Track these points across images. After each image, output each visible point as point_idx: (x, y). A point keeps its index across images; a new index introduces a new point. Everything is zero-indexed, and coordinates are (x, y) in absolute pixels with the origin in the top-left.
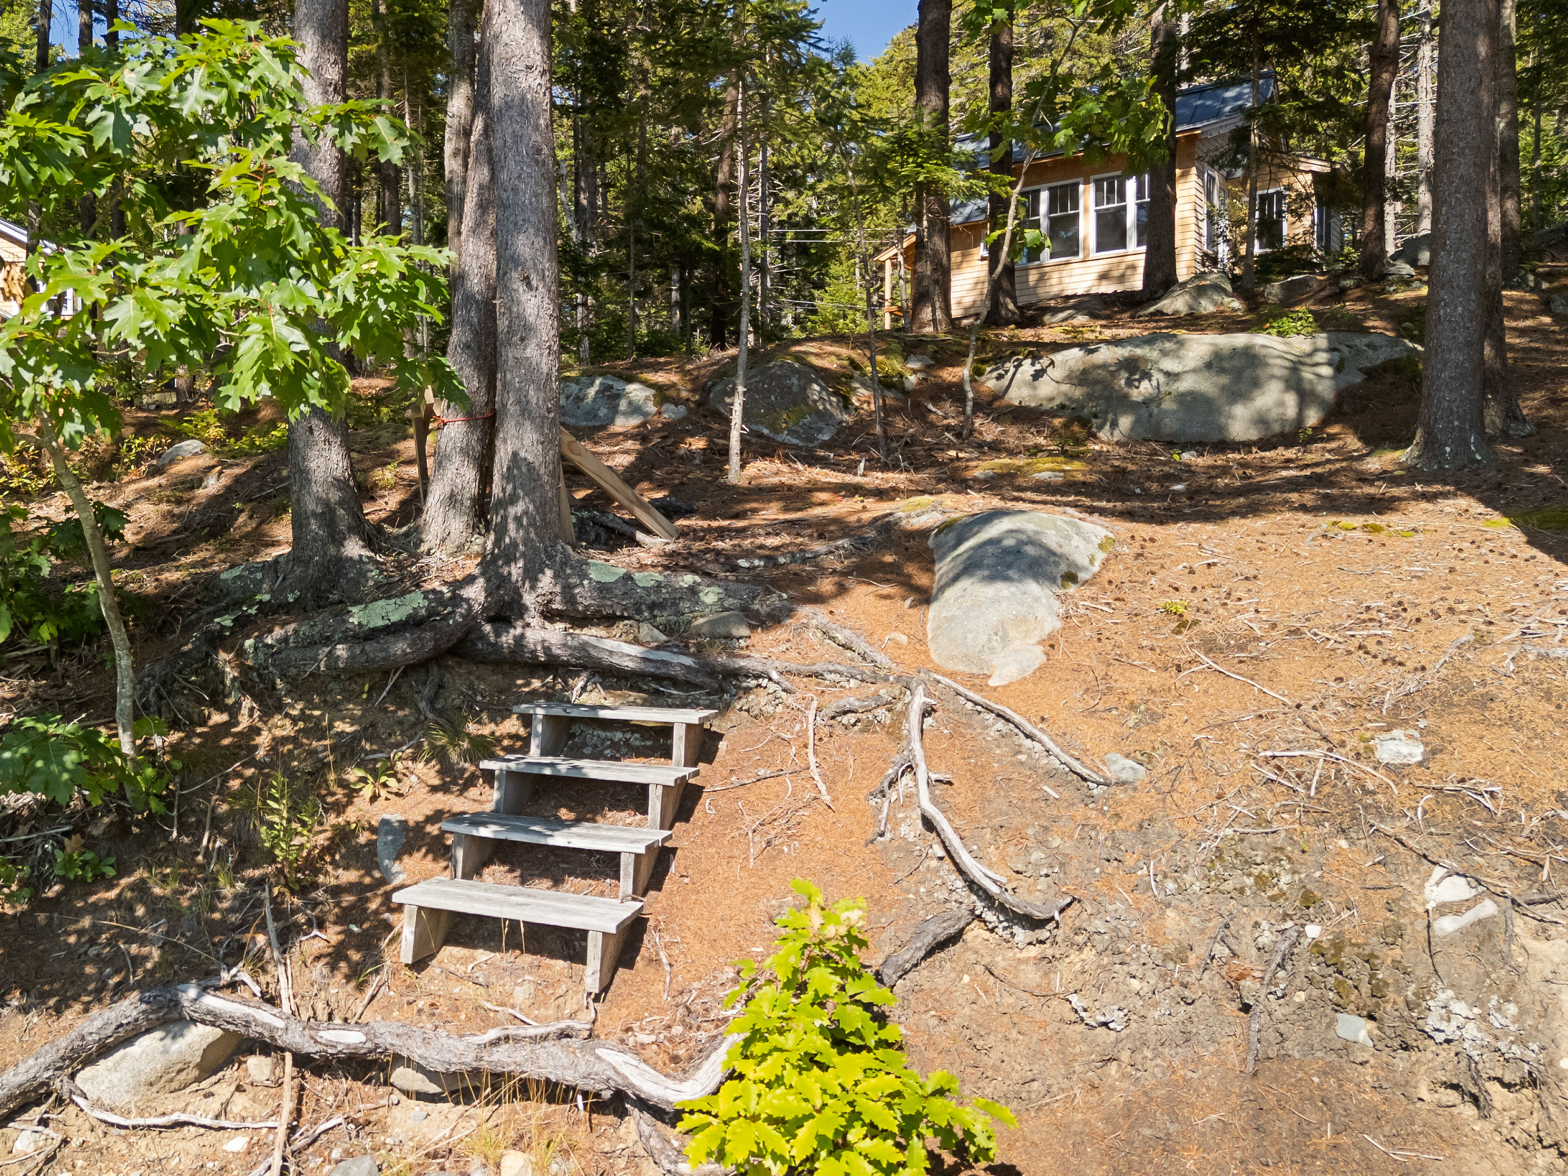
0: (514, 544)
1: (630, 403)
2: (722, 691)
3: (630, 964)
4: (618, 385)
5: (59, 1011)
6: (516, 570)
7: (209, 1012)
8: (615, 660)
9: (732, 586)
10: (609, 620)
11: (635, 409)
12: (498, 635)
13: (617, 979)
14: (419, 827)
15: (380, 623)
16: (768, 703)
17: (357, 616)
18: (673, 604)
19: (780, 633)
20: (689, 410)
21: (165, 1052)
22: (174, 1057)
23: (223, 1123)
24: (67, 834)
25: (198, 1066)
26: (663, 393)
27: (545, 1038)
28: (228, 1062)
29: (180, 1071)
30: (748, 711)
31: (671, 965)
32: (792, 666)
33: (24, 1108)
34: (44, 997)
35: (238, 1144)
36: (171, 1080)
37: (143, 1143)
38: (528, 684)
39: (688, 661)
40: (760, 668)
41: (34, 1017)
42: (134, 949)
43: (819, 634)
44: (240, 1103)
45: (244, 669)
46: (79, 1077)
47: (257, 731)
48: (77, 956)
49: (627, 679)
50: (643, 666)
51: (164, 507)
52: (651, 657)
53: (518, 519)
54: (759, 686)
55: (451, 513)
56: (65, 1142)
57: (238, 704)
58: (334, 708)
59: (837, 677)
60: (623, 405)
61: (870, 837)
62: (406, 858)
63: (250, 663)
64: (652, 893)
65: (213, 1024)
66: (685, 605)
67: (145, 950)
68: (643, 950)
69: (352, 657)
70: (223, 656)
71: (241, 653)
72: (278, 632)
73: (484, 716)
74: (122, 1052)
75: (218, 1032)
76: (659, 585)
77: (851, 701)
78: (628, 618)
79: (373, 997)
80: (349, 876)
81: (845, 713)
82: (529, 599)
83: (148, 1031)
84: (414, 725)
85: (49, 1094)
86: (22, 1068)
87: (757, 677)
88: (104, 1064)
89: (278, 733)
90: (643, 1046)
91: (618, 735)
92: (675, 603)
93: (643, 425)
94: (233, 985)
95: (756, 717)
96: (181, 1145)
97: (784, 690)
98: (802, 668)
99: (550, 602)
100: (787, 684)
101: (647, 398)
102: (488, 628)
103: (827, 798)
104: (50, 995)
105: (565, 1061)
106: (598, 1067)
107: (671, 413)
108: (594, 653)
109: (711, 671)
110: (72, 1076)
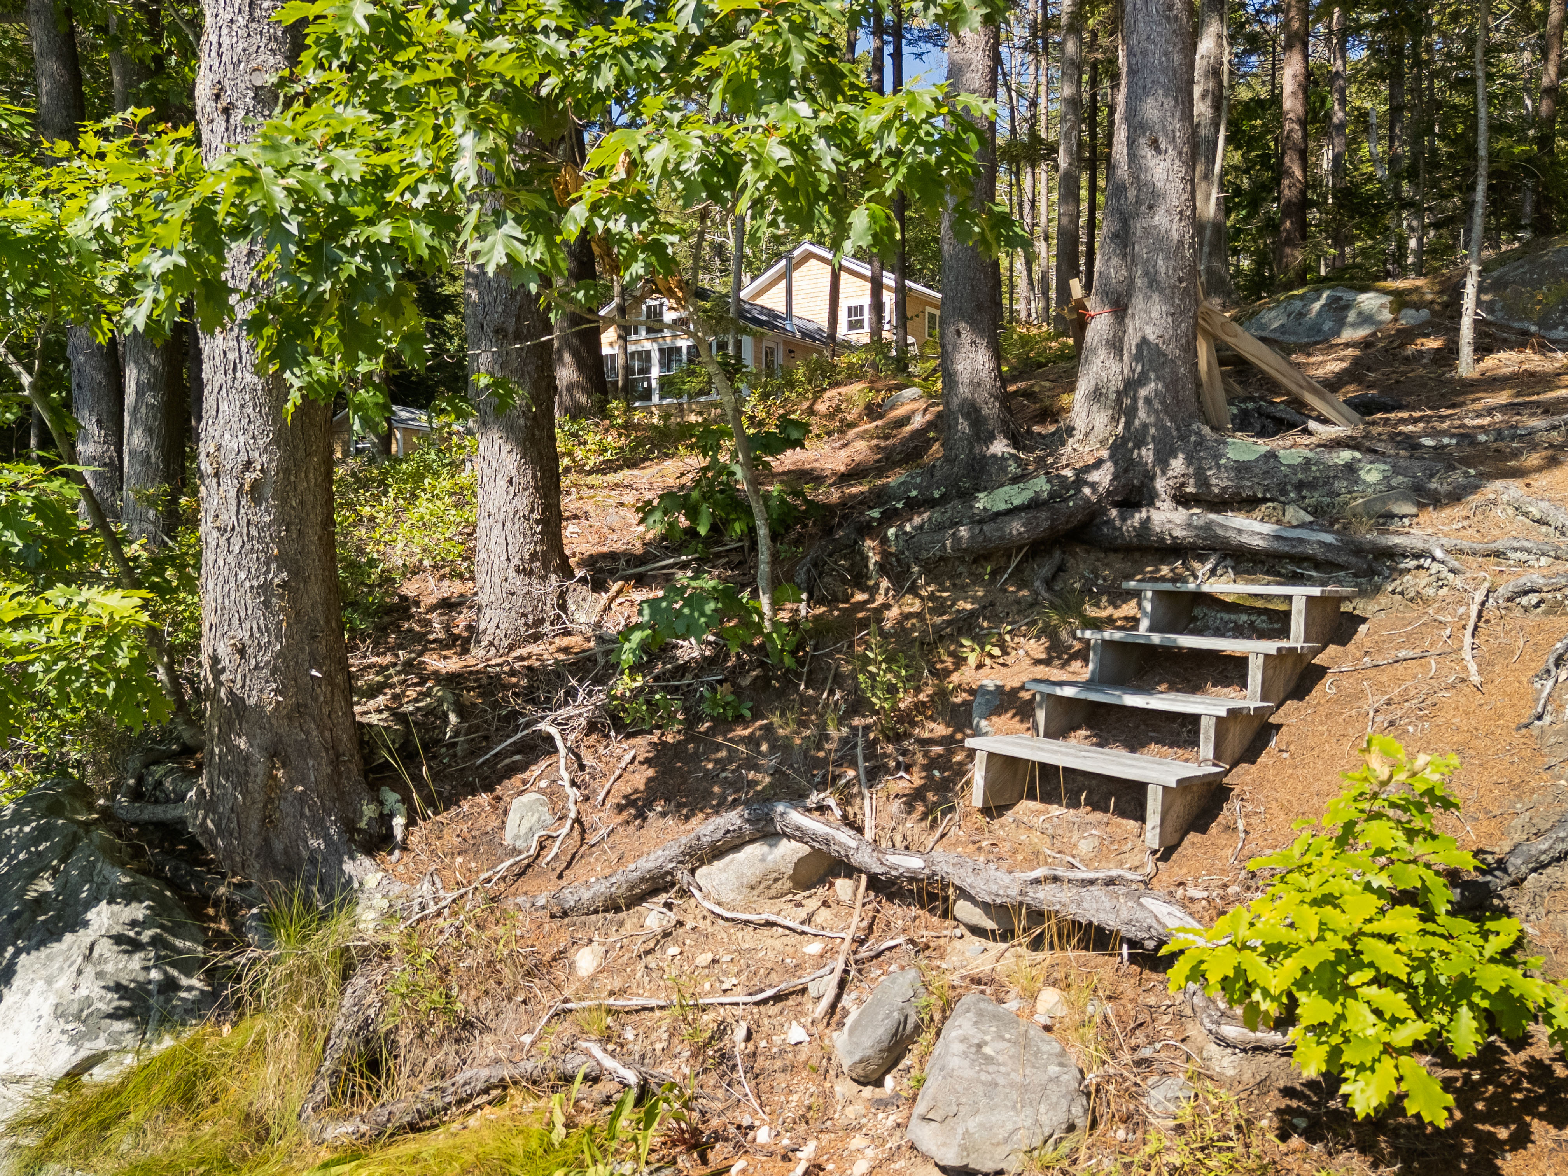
0: (1145, 426)
1: (1360, 313)
2: (1371, 572)
3: (1203, 829)
4: (1347, 296)
5: (687, 818)
6: (1147, 454)
7: (798, 828)
8: (1245, 539)
9: (1403, 463)
10: (1249, 504)
11: (1366, 319)
12: (1124, 520)
13: (1186, 842)
14: (1015, 691)
15: (1003, 507)
16: (1429, 585)
17: (983, 502)
18: (1325, 484)
19: (1457, 511)
20: (1434, 313)
21: (763, 860)
22: (771, 866)
23: (806, 928)
24: (720, 682)
25: (791, 878)
26: (1401, 300)
27: (1092, 882)
28: (821, 881)
29: (776, 880)
30: (1402, 593)
31: (1246, 833)
32: (1465, 544)
33: (654, 892)
34: (680, 806)
35: (814, 948)
36: (769, 887)
37: (740, 934)
38: (1158, 570)
39: (1329, 538)
40: (1420, 545)
41: (670, 821)
42: (751, 775)
43: (1511, 511)
44: (824, 915)
45: (885, 554)
46: (698, 872)
47: (887, 606)
48: (712, 778)
49: (1263, 563)
50: (1276, 545)
51: (874, 442)
52: (1285, 534)
53: (1148, 401)
54: (1419, 567)
55: (1095, 408)
56: (680, 924)
57: (877, 585)
58: (960, 590)
59: (1524, 556)
60: (1352, 316)
61: (1525, 721)
62: (995, 719)
63: (893, 550)
64: (1244, 766)
65: (801, 840)
66: (1341, 485)
67: (759, 776)
68: (1220, 818)
69: (972, 537)
70: (869, 543)
71: (885, 541)
72: (917, 520)
73: (1104, 598)
74: (730, 857)
75: (807, 849)
76: (1308, 462)
77: (1534, 578)
78: (1271, 500)
79: (943, 836)
80: (940, 730)
81: (1526, 593)
82: (1160, 484)
83: (752, 841)
84: (1032, 605)
85: (673, 884)
86: (652, 857)
87: (1417, 556)
88: (717, 864)
89: (907, 610)
90: (1192, 900)
91: (1244, 618)
92: (1327, 482)
93: (1374, 334)
94: (822, 809)
95: (1411, 600)
96: (770, 941)
97: (1451, 571)
98: (1478, 547)
99: (1183, 485)
100: (1455, 564)
101: (1382, 306)
102: (1114, 513)
103: (1476, 679)
104: (684, 805)
105: (1108, 905)
106: (1139, 914)
107: (1408, 318)
108: (1220, 532)
109: (1359, 550)
110: (693, 871)
